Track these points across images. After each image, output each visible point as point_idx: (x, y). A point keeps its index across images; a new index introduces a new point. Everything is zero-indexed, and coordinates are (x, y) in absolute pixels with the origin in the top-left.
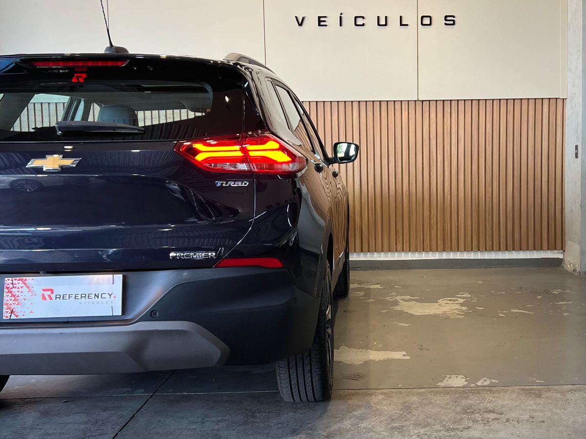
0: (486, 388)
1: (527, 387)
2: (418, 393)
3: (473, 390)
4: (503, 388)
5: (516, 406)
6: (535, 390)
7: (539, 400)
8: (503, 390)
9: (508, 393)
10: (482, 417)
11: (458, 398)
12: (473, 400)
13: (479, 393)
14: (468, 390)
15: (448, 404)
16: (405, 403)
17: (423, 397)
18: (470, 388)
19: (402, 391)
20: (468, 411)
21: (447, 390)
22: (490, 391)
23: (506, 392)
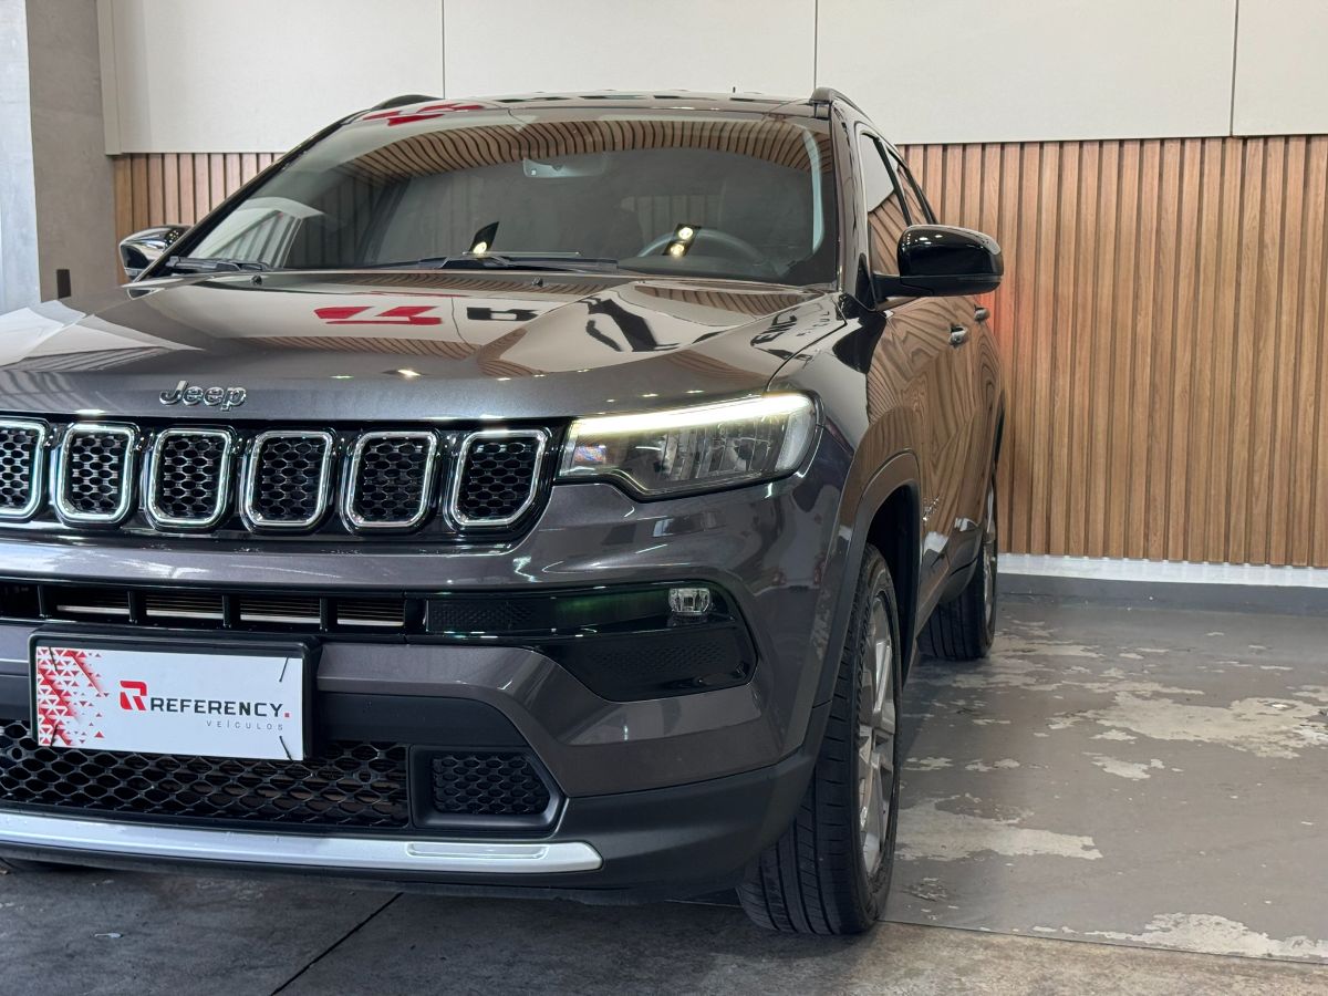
0: (1295, 966)
2: (1086, 958)
3: (1252, 967)
11: (1200, 984)
13: (1267, 978)
14: (1239, 966)
16: (1046, 980)
17: (1098, 971)
18: (1245, 962)
19: (1045, 944)
22: (1302, 974)
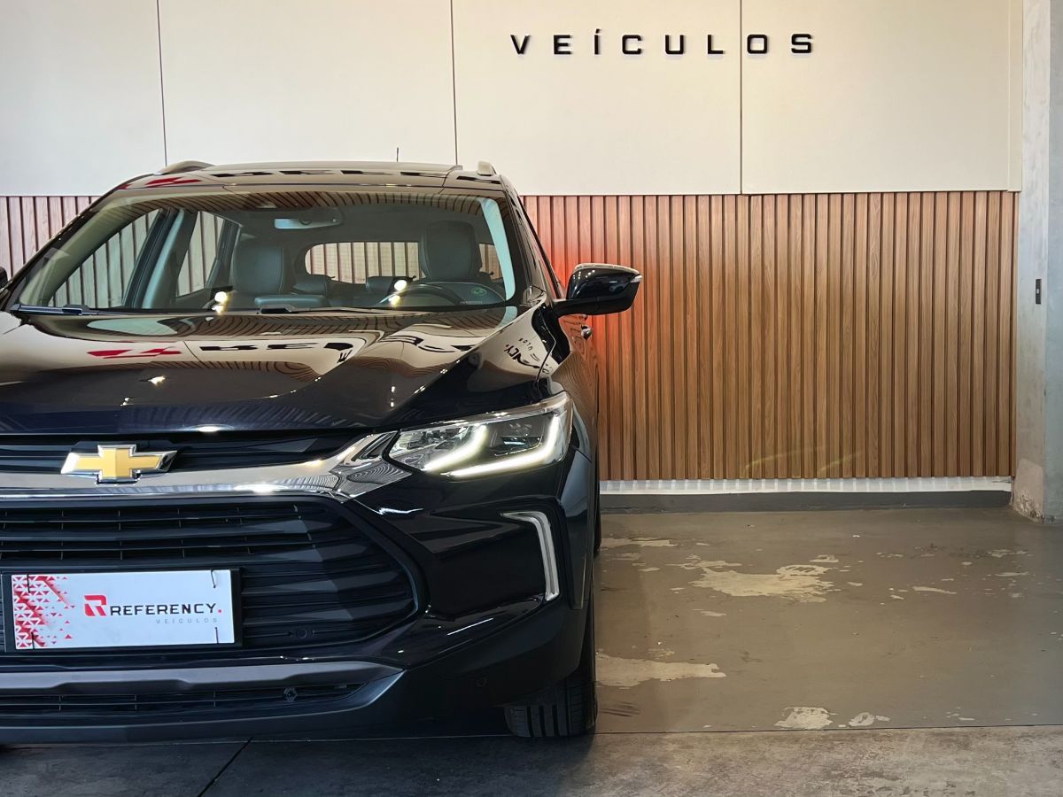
0: (867, 731)
1: (943, 729)
2: (740, 741)
3: (842, 735)
4: (898, 731)
5: (922, 765)
6: (957, 734)
7: (964, 754)
8: (898, 734)
9: (908, 740)
10: (859, 785)
11: (814, 749)
12: (842, 754)
13: (854, 741)
14: (834, 735)
15: (796, 760)
16: (717, 758)
17: (749, 748)
19: (711, 736)
20: (834, 773)
21: (794, 735)
22: (874, 736)
23: (903, 738)
